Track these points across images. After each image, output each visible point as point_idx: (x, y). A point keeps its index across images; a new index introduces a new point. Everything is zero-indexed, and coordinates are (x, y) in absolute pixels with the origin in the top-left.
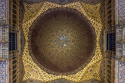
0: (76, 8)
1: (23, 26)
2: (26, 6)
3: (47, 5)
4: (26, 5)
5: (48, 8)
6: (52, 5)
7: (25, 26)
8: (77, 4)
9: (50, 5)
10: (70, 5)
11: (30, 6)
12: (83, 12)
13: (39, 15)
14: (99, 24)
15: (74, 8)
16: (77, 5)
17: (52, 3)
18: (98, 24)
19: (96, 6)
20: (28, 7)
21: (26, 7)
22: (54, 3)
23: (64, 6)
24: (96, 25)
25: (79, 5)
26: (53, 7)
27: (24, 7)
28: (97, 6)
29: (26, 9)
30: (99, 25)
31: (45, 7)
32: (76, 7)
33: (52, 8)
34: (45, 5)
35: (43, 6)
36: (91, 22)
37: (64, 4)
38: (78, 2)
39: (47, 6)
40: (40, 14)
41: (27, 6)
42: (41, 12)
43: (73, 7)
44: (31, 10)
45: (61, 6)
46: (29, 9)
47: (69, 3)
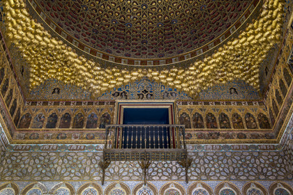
0: (102, 72)
1: (276, 33)
2: (253, 79)
3: (191, 82)
4: (253, 81)
5: (188, 72)
6: (175, 78)
7: (272, 29)
8: (100, 85)
9: (182, 81)
10: (122, 79)
11: (243, 76)
12: (79, 62)
13: (219, 53)
14: (21, 35)
15: (108, 71)
16: (100, 82)
17: (173, 86)
18: (24, 34)
19: (43, 78)
20: (250, 73)
21: (255, 74)
22: (169, 86)
23: (141, 75)
24: (30, 28)
25: (95, 82)
26: (174, 74)
27: (259, 78)
28: (39, 77)
29: (255, 69)
30: (18, 33)
31: (196, 77)
32: (103, 75)
33: (176, 70)
34: (194, 82)
35: (206, 74)
36: (46, 33)
37: (139, 80)
38: (98, 91)
39: (191, 80)
40: (216, 55)
41: (250, 77)
42: (211, 62)
43: (113, 73)
44: (243, 64)
45: (149, 75)
46: (247, 65)
47: (125, 85)
